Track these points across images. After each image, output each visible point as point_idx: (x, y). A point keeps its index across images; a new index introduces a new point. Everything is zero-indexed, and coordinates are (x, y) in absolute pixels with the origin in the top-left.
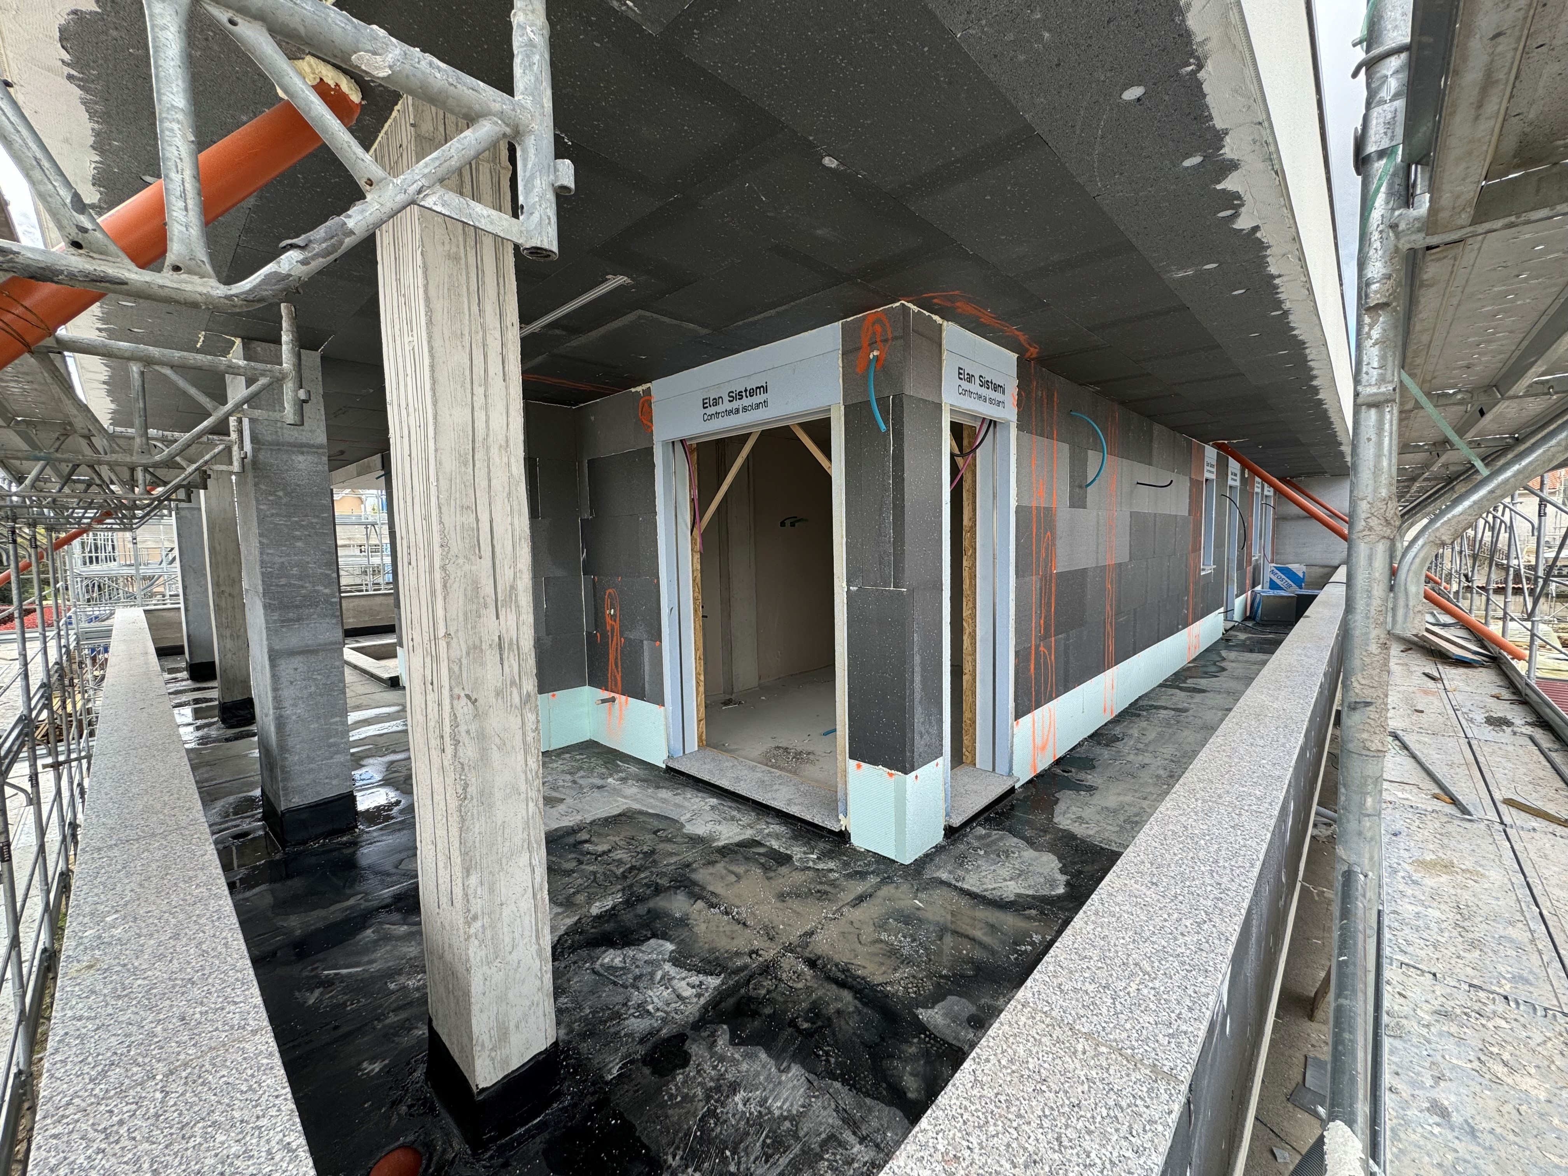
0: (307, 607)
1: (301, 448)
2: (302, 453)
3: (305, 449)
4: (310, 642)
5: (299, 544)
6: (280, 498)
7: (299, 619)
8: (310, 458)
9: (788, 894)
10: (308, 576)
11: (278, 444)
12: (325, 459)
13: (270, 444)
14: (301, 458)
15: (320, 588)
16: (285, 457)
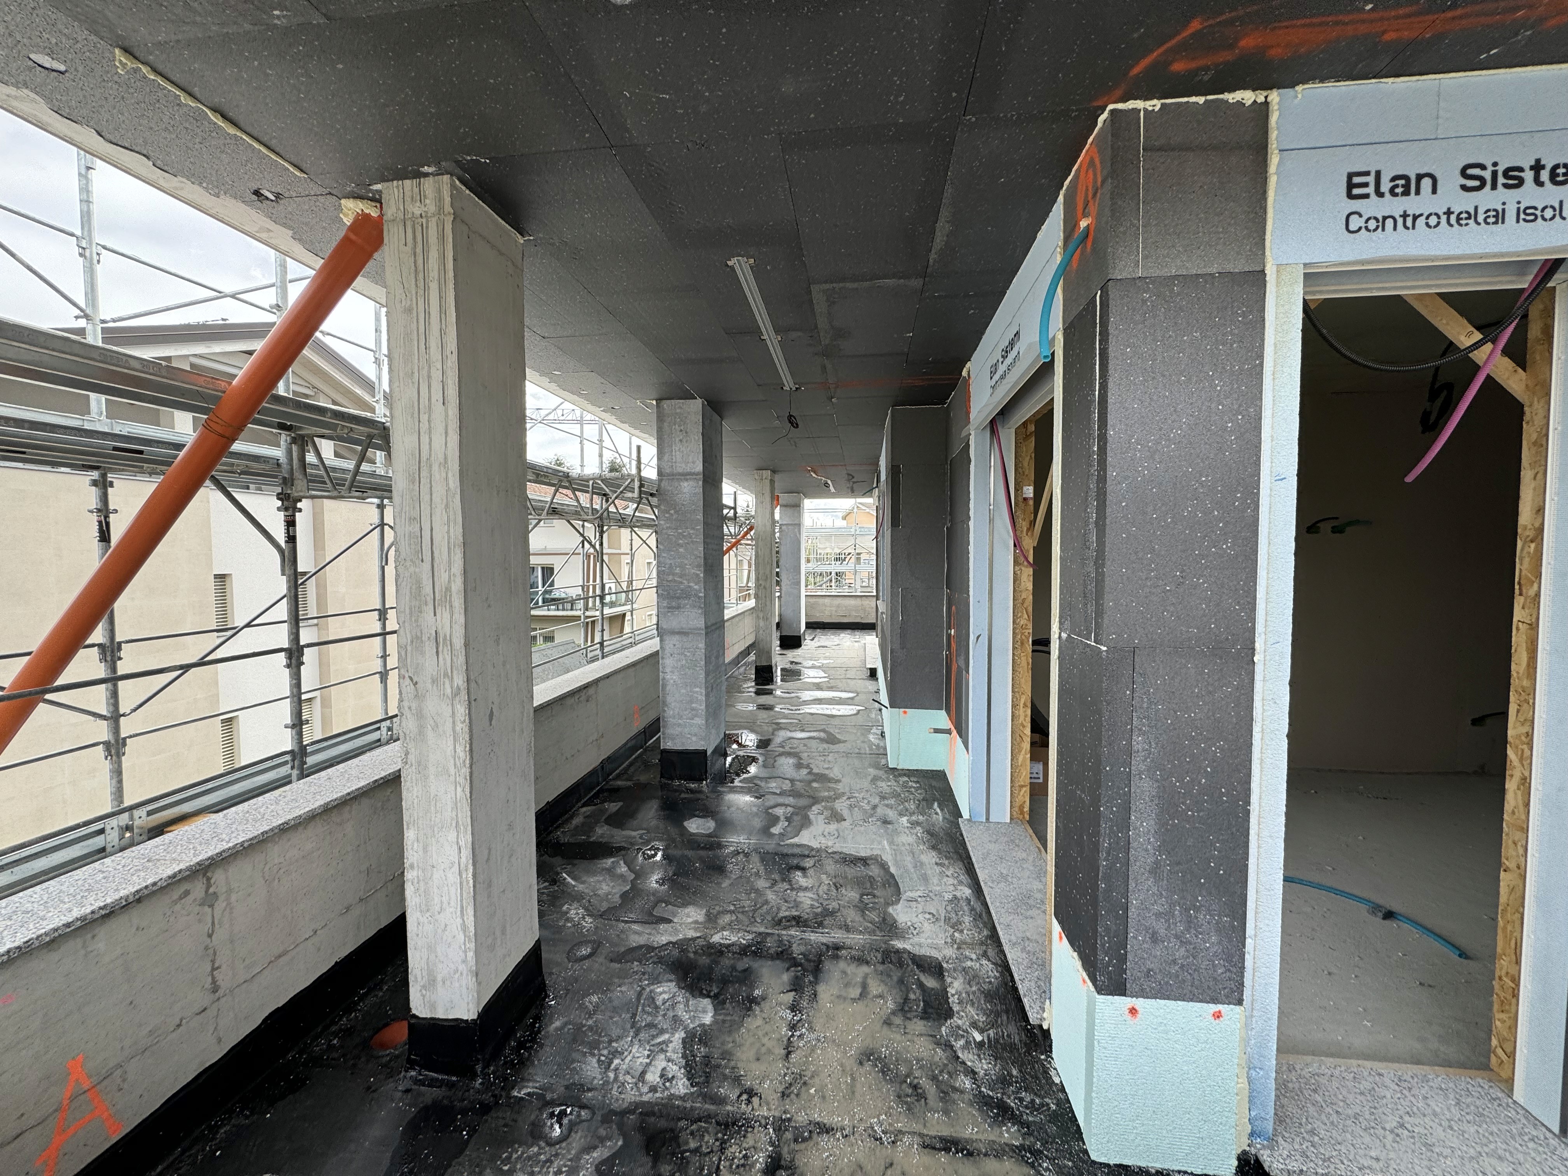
0: (683, 598)
1: (686, 476)
2: (687, 480)
3: (688, 477)
4: (684, 626)
5: (681, 550)
6: (672, 515)
7: (678, 607)
8: (691, 483)
9: (879, 1059)
10: (685, 575)
11: (673, 475)
12: (701, 483)
13: (669, 475)
14: (686, 484)
15: (692, 584)
16: (676, 484)
